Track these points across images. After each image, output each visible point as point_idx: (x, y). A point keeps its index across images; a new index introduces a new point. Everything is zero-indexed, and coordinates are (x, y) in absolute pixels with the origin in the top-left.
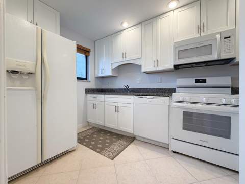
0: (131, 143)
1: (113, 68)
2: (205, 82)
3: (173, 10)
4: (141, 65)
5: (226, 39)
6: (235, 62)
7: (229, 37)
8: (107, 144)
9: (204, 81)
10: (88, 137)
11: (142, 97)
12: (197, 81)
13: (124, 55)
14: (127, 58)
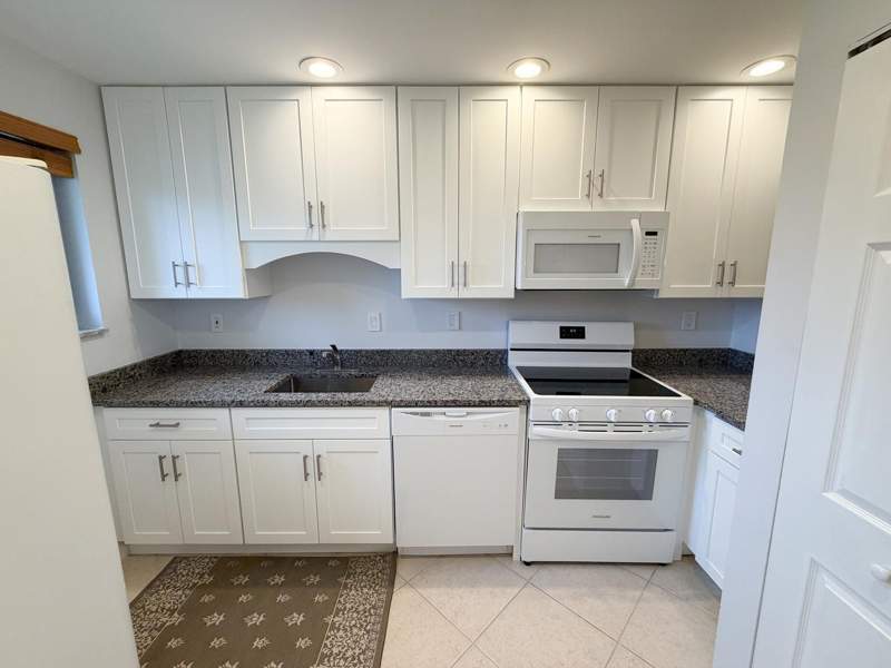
0: (392, 583)
1: (255, 265)
2: (583, 337)
3: (522, 85)
4: (398, 271)
5: (649, 237)
6: (655, 297)
7: (655, 234)
8: (302, 643)
9: (580, 333)
10: (173, 643)
11: (428, 414)
12: (566, 333)
13: (316, 213)
14: (331, 227)
